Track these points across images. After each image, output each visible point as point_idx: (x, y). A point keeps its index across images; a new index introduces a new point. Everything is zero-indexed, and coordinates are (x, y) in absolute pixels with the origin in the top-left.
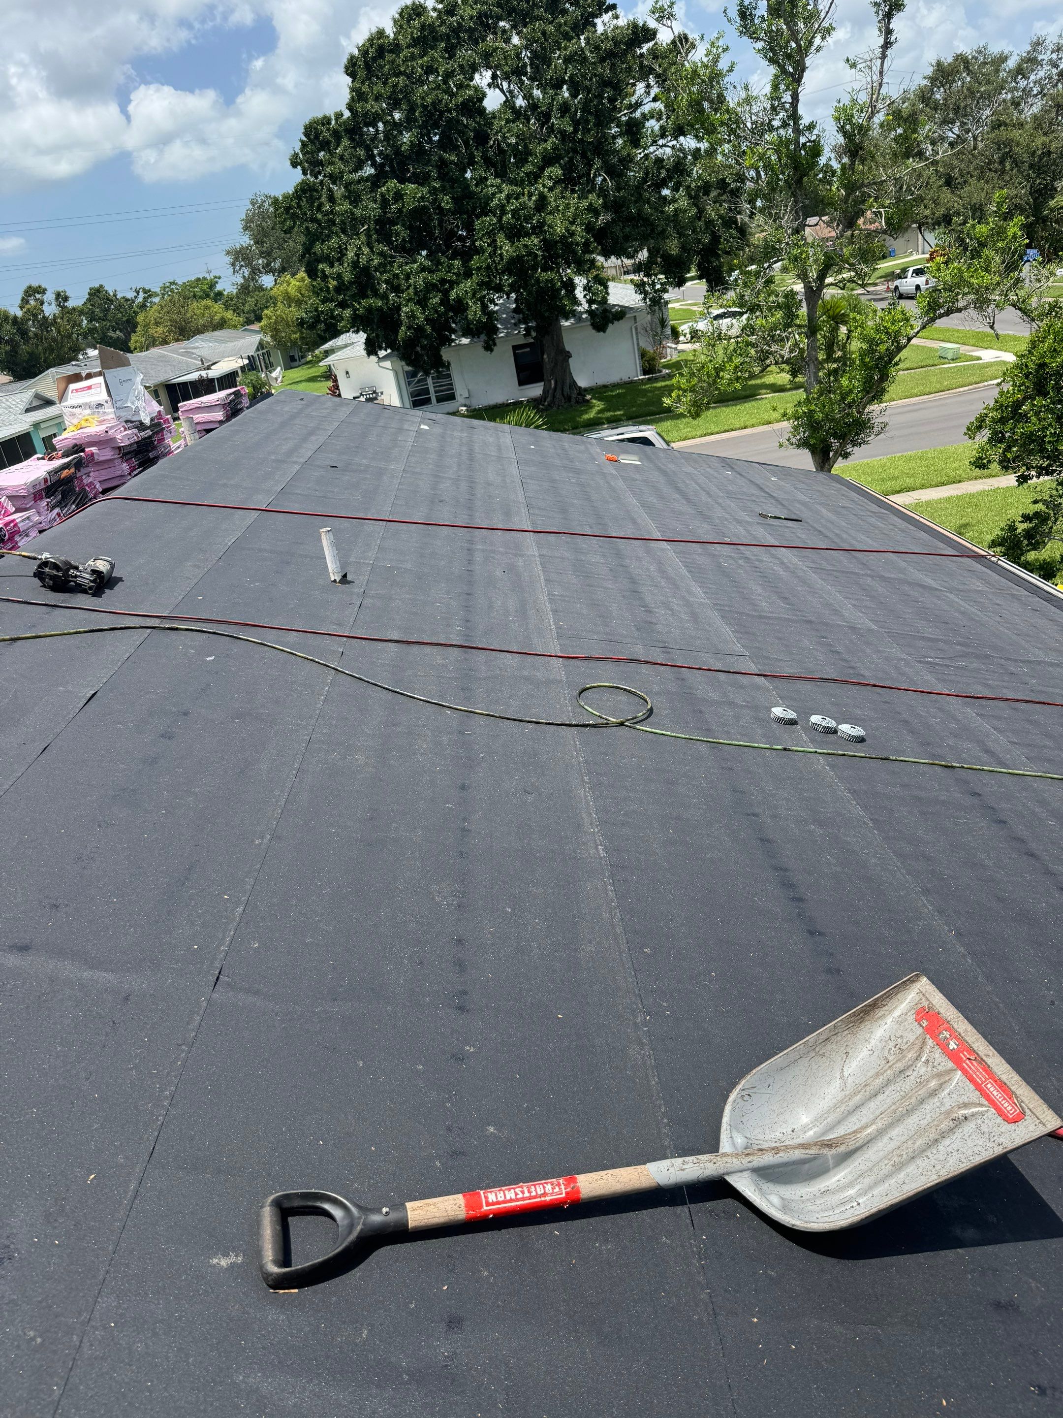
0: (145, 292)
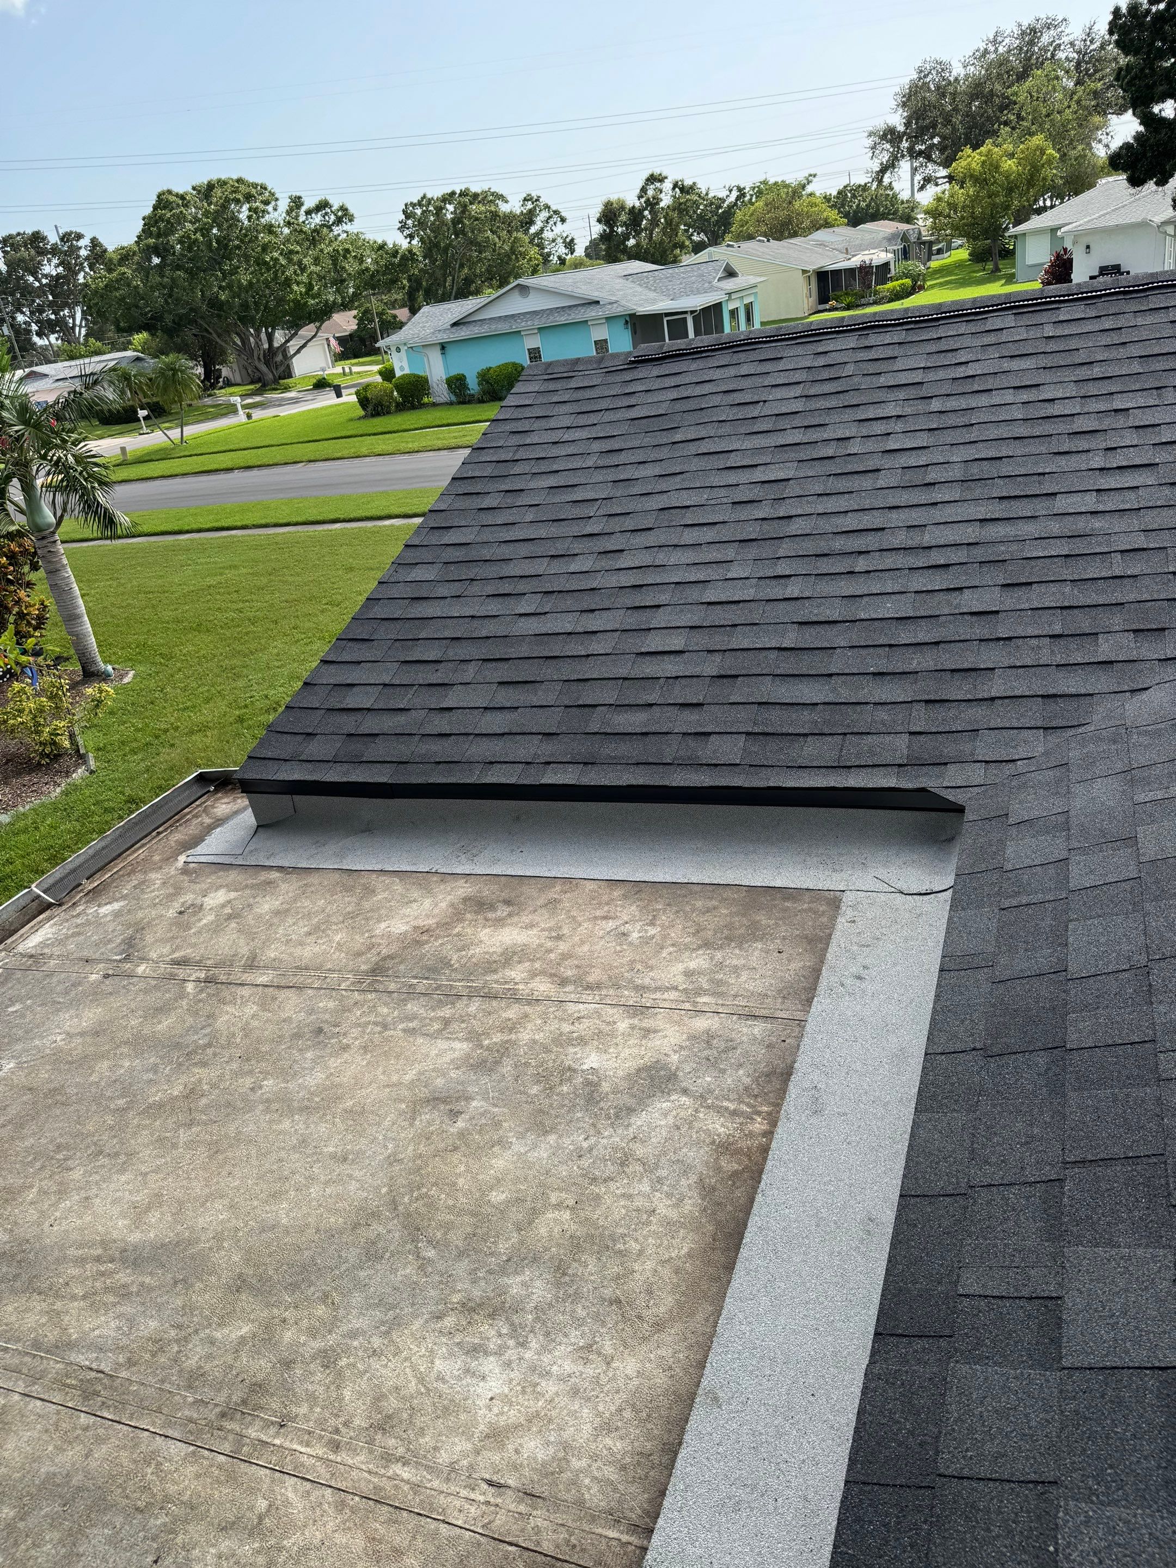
0: (740, 189)
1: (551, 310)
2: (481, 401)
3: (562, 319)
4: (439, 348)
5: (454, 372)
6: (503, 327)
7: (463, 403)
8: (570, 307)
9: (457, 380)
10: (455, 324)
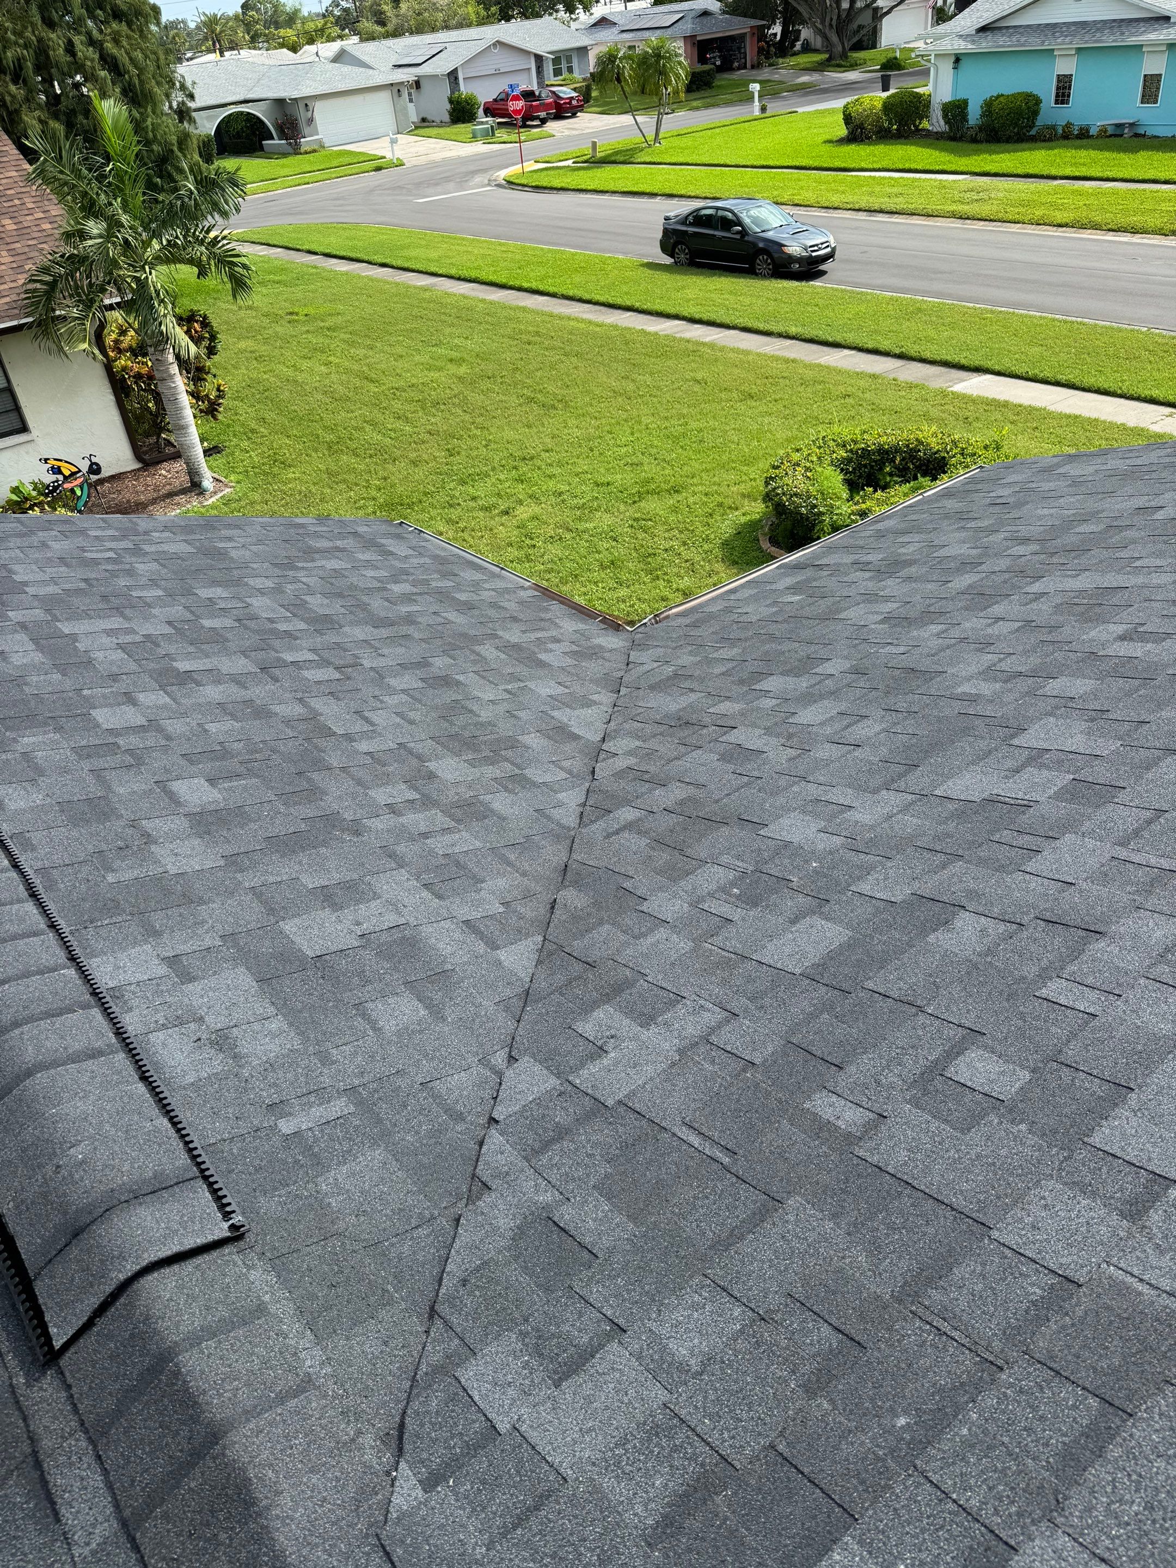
1: (1104, 22)
2: (974, 140)
3: (1109, 40)
4: (953, 59)
5: (961, 95)
6: (1035, 43)
7: (953, 139)
8: (1131, 21)
9: (958, 107)
10: (983, 29)
